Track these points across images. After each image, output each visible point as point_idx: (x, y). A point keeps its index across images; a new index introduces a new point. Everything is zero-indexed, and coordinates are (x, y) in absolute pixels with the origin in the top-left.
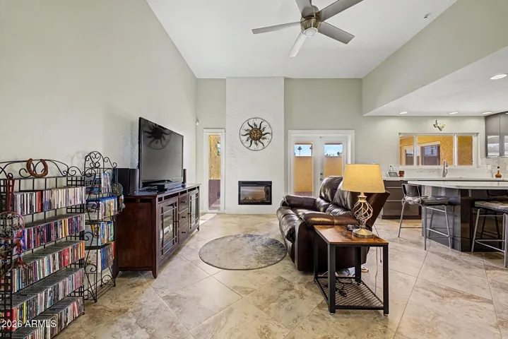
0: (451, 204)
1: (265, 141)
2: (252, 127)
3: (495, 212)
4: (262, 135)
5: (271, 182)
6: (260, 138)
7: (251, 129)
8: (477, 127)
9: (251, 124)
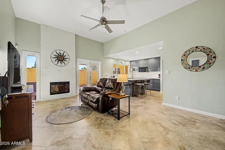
0: (130, 85)
1: (65, 62)
2: (59, 54)
3: (138, 85)
4: (64, 59)
5: (69, 82)
6: (63, 60)
7: (58, 55)
8: (128, 64)
9: (58, 53)
